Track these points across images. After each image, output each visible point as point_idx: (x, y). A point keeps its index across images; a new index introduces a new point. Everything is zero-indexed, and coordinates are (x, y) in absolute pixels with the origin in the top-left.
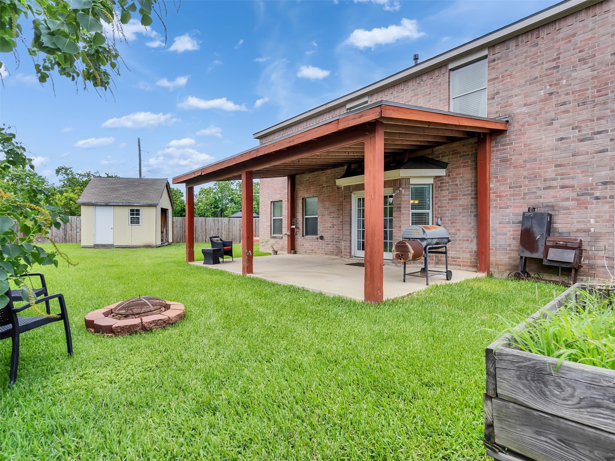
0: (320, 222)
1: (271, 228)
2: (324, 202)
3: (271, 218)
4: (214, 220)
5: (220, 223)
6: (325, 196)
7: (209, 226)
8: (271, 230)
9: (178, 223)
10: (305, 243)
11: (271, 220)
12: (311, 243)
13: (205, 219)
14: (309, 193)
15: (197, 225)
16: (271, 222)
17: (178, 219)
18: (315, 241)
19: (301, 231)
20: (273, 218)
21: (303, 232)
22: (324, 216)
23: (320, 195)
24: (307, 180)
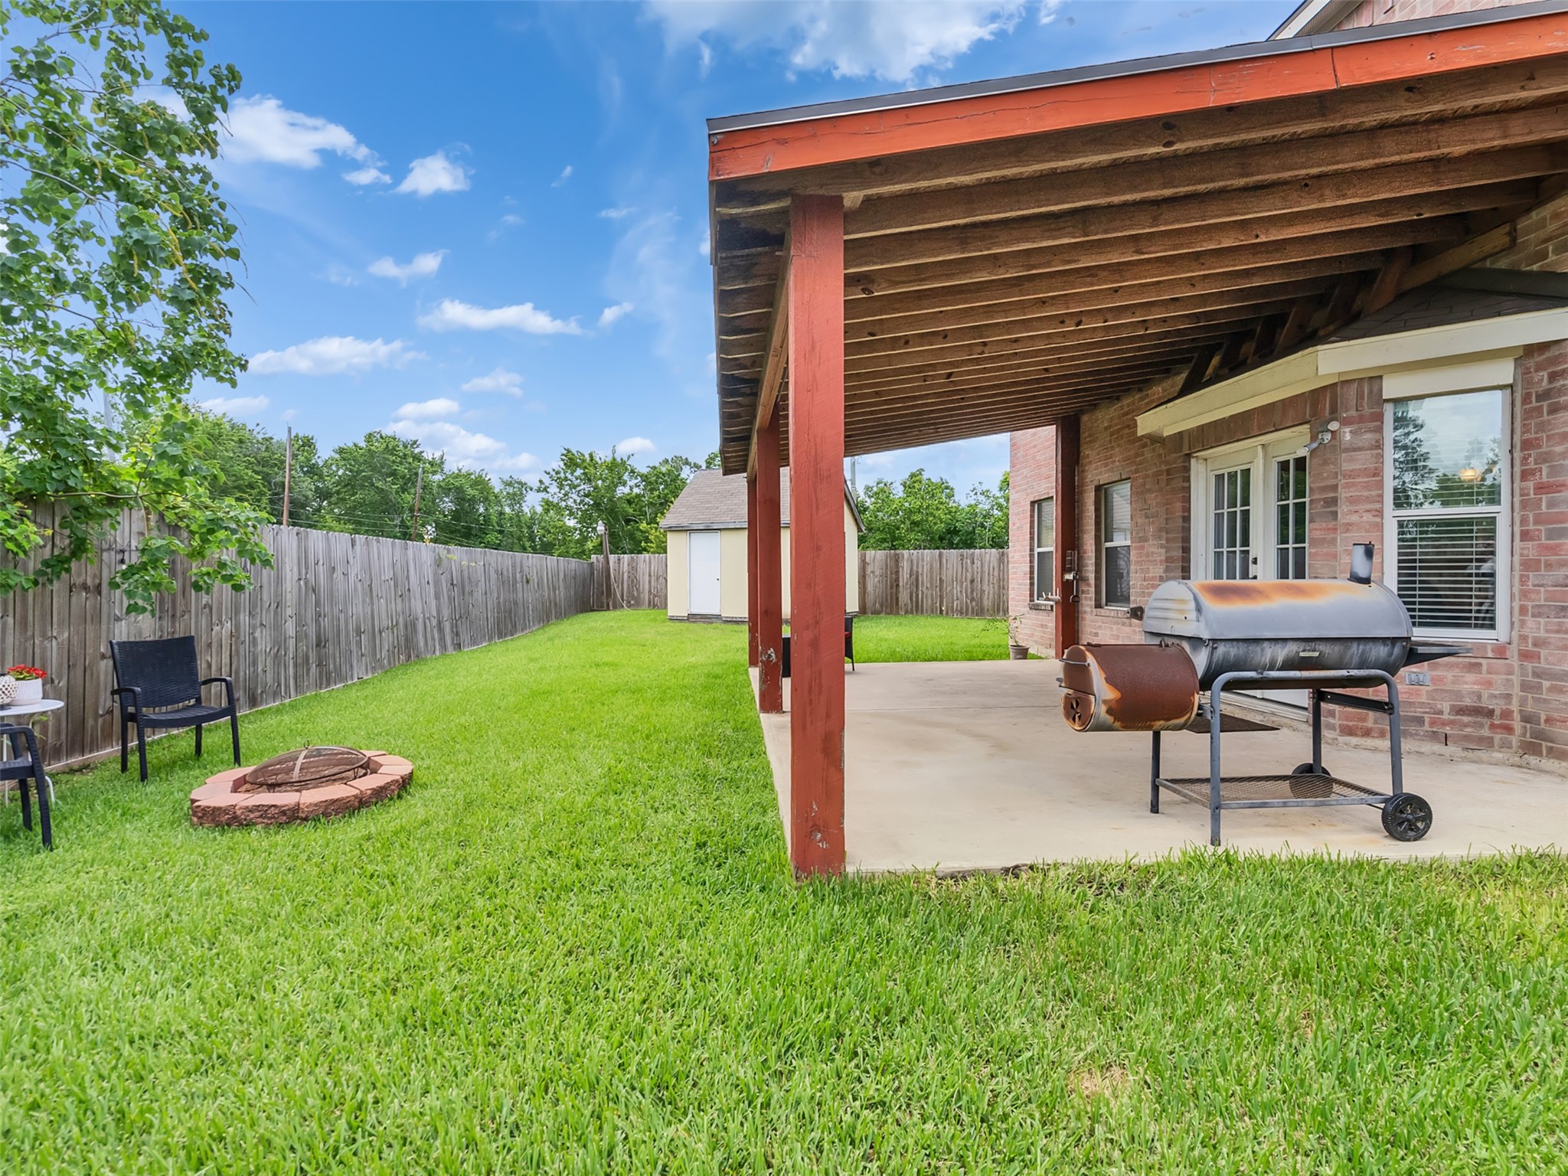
0: (1137, 562)
1: (1032, 578)
2: (1147, 496)
3: (1032, 550)
4: (962, 555)
5: (978, 563)
6: (1147, 476)
7: (950, 573)
8: (1032, 584)
9: (877, 564)
10: (1100, 627)
11: (1031, 556)
12: (1115, 627)
13: (940, 555)
14: (1111, 470)
15: (920, 571)
16: (1031, 561)
17: (877, 556)
18: (1124, 624)
19: (1093, 589)
20: (1037, 550)
21: (1098, 592)
22: (1146, 540)
23: (1137, 471)
24: (1106, 428)
